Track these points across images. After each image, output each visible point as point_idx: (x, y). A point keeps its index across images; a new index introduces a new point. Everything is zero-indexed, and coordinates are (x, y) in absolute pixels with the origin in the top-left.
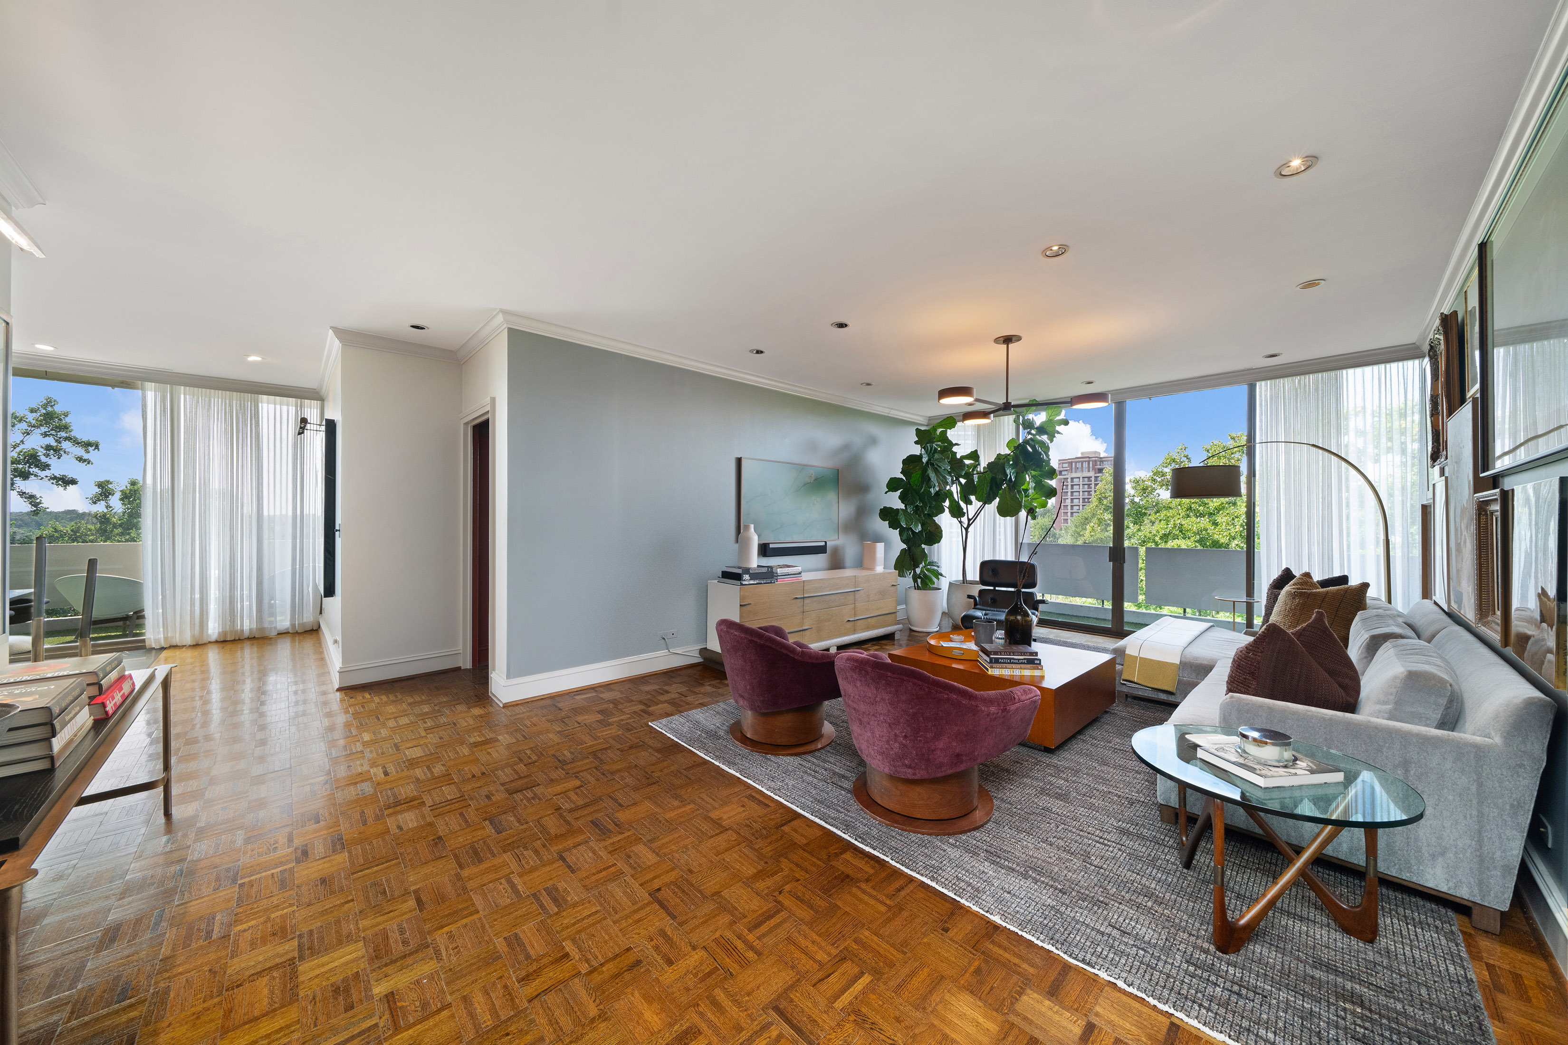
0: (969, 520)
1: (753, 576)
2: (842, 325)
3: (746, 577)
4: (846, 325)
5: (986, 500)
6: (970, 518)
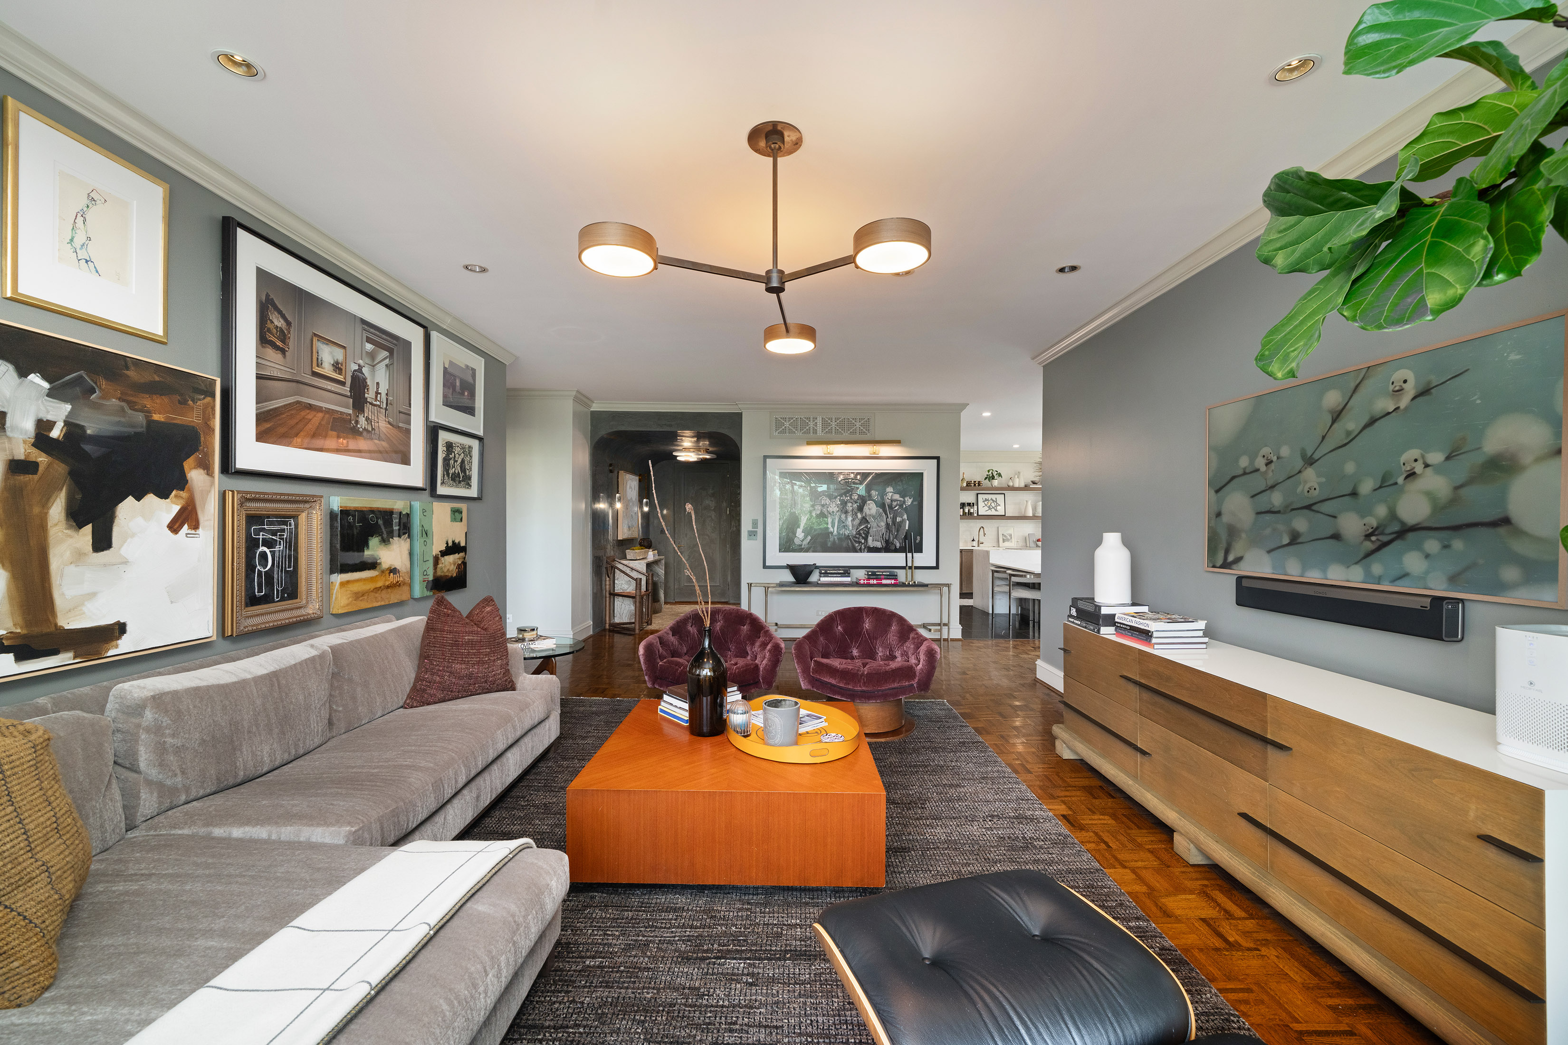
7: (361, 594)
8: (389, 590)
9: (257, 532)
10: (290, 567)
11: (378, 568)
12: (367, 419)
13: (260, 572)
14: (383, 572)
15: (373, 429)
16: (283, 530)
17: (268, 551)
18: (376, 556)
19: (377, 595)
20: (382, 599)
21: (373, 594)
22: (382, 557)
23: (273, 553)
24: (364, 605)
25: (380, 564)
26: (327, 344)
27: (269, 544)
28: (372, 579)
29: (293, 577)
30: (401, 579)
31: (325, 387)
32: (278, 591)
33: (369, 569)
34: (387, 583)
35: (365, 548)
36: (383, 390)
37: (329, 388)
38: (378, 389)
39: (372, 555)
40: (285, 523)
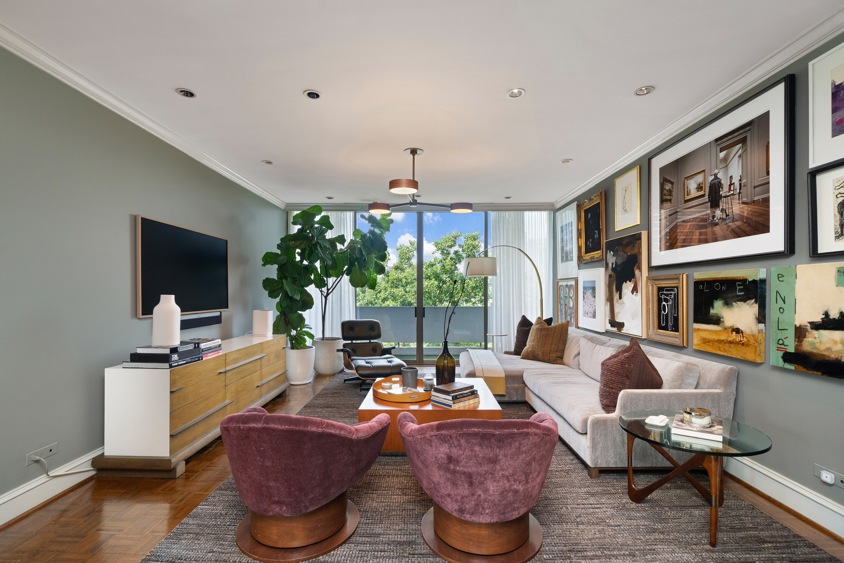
0: (328, 290)
1: (182, 355)
2: (313, 95)
3: (175, 357)
4: (318, 96)
5: (339, 275)
6: (329, 288)
7: (707, 341)
8: (732, 345)
9: (662, 294)
10: (675, 314)
11: (721, 325)
12: (722, 210)
13: (663, 314)
14: (726, 329)
15: (727, 216)
16: (671, 294)
17: (666, 304)
18: (719, 315)
19: (720, 346)
20: (725, 351)
21: (716, 343)
22: (725, 317)
23: (667, 305)
24: (709, 349)
25: (723, 322)
26: (693, 178)
27: (667, 301)
28: (716, 332)
29: (676, 319)
30: (745, 339)
31: (692, 205)
32: (670, 325)
33: (714, 324)
34: (730, 339)
35: (711, 308)
36: (736, 180)
37: (695, 204)
38: (731, 181)
39: (716, 314)
40: (672, 290)
